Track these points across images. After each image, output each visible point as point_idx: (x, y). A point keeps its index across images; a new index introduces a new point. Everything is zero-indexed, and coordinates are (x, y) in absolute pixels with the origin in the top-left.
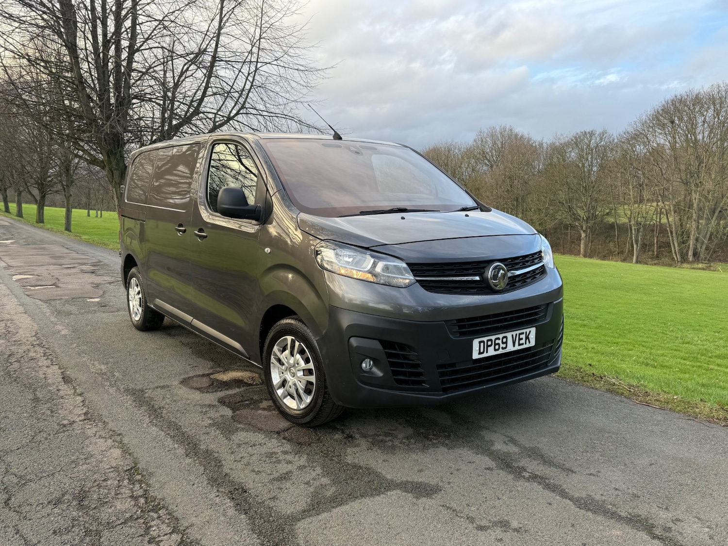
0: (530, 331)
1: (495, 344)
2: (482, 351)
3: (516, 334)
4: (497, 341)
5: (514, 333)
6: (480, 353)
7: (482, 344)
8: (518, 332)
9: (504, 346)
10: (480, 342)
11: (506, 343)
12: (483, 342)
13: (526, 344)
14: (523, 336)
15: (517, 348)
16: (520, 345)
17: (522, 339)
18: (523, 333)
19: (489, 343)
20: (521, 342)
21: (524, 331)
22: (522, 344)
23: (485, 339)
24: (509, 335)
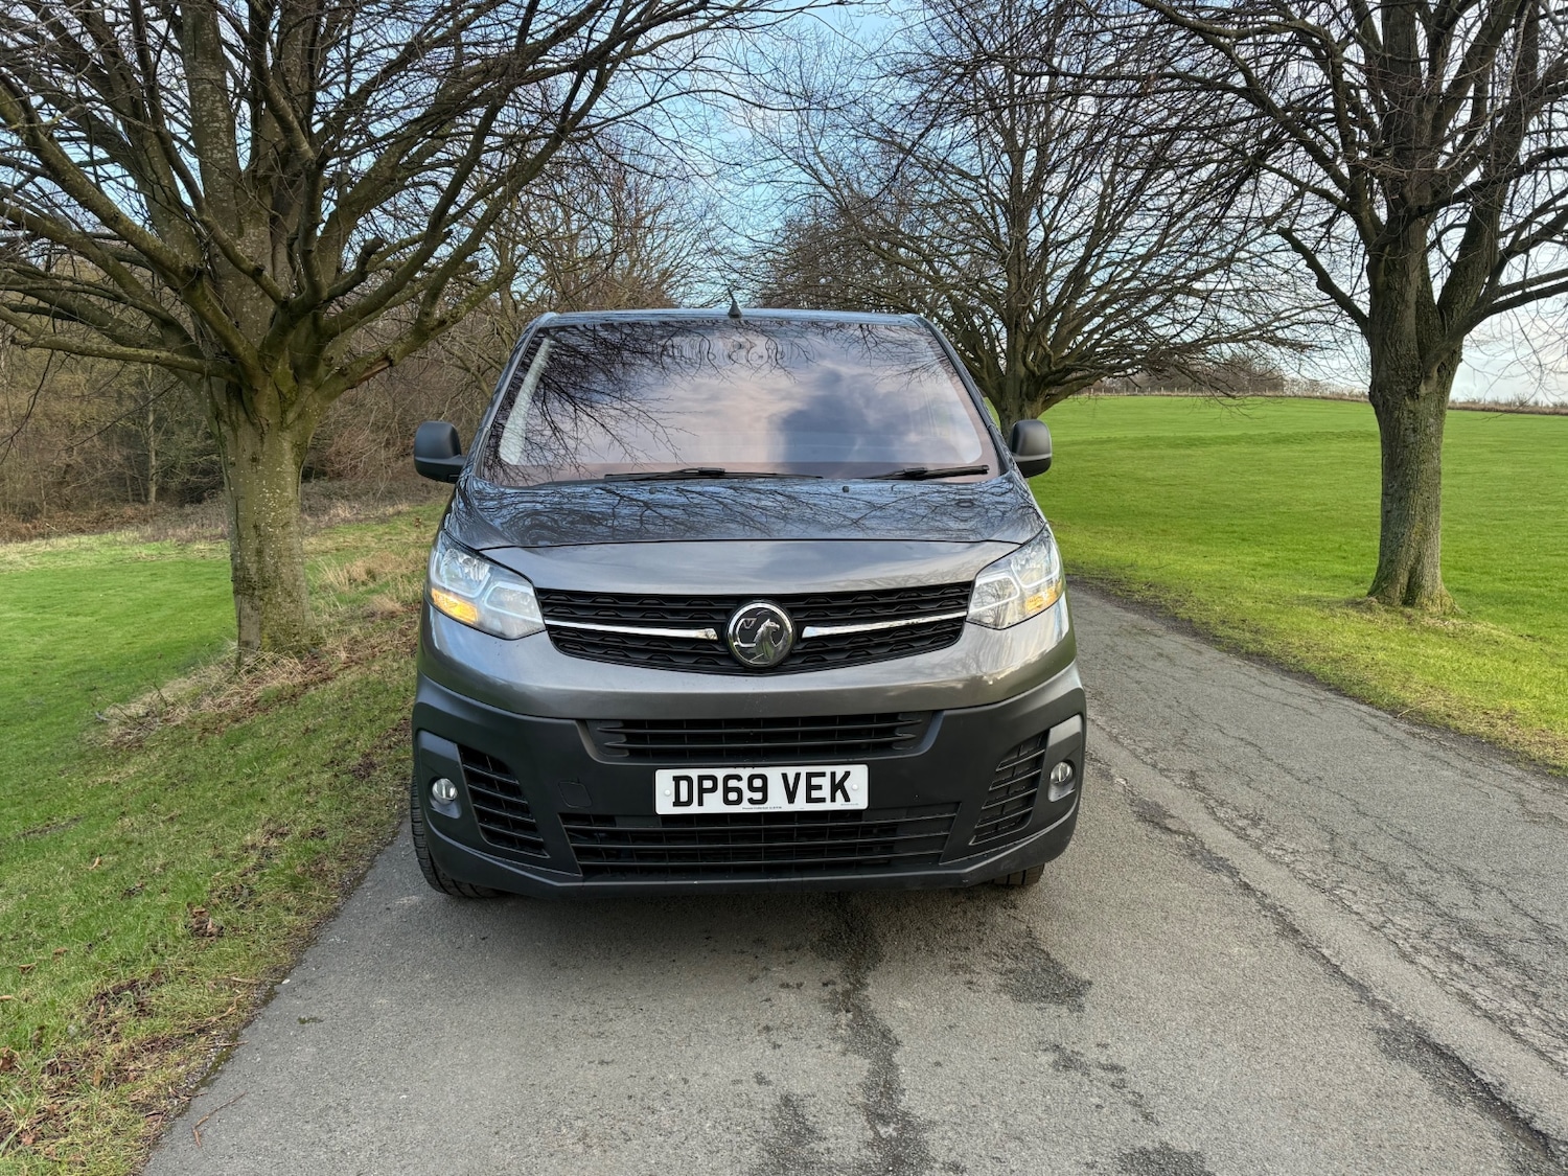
0: (847, 774)
1: (727, 790)
2: (684, 797)
3: (798, 776)
4: (732, 783)
5: (791, 772)
6: (678, 803)
7: (684, 785)
8: (804, 770)
9: (758, 796)
10: (677, 780)
11: (764, 789)
12: (689, 779)
13: (833, 799)
14: (825, 782)
15: (800, 804)
16: (810, 800)
17: (819, 787)
18: (823, 775)
19: (708, 784)
20: (815, 794)
21: (828, 769)
22: (822, 800)
23: (694, 773)
24: (774, 774)
